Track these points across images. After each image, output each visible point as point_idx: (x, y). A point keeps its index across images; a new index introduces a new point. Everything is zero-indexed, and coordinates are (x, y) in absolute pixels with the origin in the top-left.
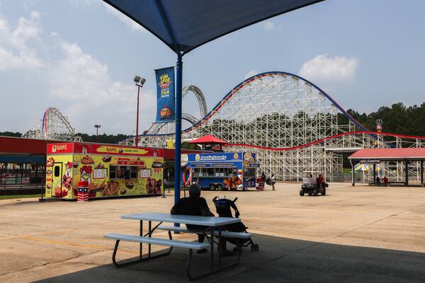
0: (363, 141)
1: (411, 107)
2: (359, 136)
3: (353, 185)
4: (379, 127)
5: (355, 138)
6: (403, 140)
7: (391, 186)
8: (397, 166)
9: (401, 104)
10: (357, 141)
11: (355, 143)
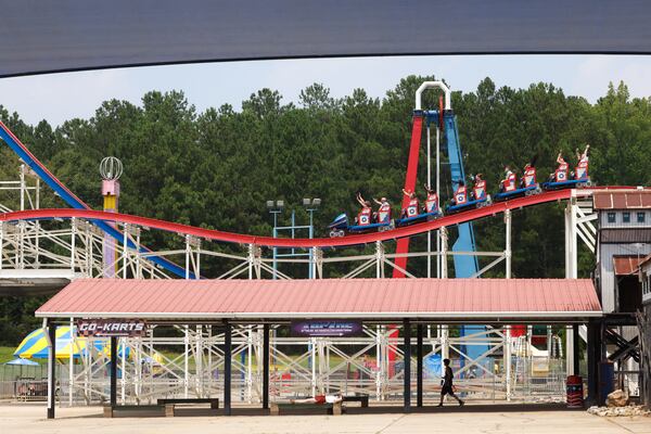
0: (73, 249)
1: (212, 113)
2: (59, 226)
3: (51, 414)
4: (110, 187)
5: (38, 231)
6: (205, 245)
7: (178, 413)
8: (186, 340)
9: (178, 96)
10: (46, 244)
11: (36, 251)
